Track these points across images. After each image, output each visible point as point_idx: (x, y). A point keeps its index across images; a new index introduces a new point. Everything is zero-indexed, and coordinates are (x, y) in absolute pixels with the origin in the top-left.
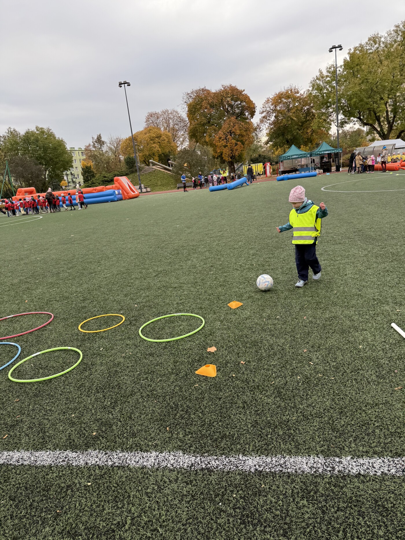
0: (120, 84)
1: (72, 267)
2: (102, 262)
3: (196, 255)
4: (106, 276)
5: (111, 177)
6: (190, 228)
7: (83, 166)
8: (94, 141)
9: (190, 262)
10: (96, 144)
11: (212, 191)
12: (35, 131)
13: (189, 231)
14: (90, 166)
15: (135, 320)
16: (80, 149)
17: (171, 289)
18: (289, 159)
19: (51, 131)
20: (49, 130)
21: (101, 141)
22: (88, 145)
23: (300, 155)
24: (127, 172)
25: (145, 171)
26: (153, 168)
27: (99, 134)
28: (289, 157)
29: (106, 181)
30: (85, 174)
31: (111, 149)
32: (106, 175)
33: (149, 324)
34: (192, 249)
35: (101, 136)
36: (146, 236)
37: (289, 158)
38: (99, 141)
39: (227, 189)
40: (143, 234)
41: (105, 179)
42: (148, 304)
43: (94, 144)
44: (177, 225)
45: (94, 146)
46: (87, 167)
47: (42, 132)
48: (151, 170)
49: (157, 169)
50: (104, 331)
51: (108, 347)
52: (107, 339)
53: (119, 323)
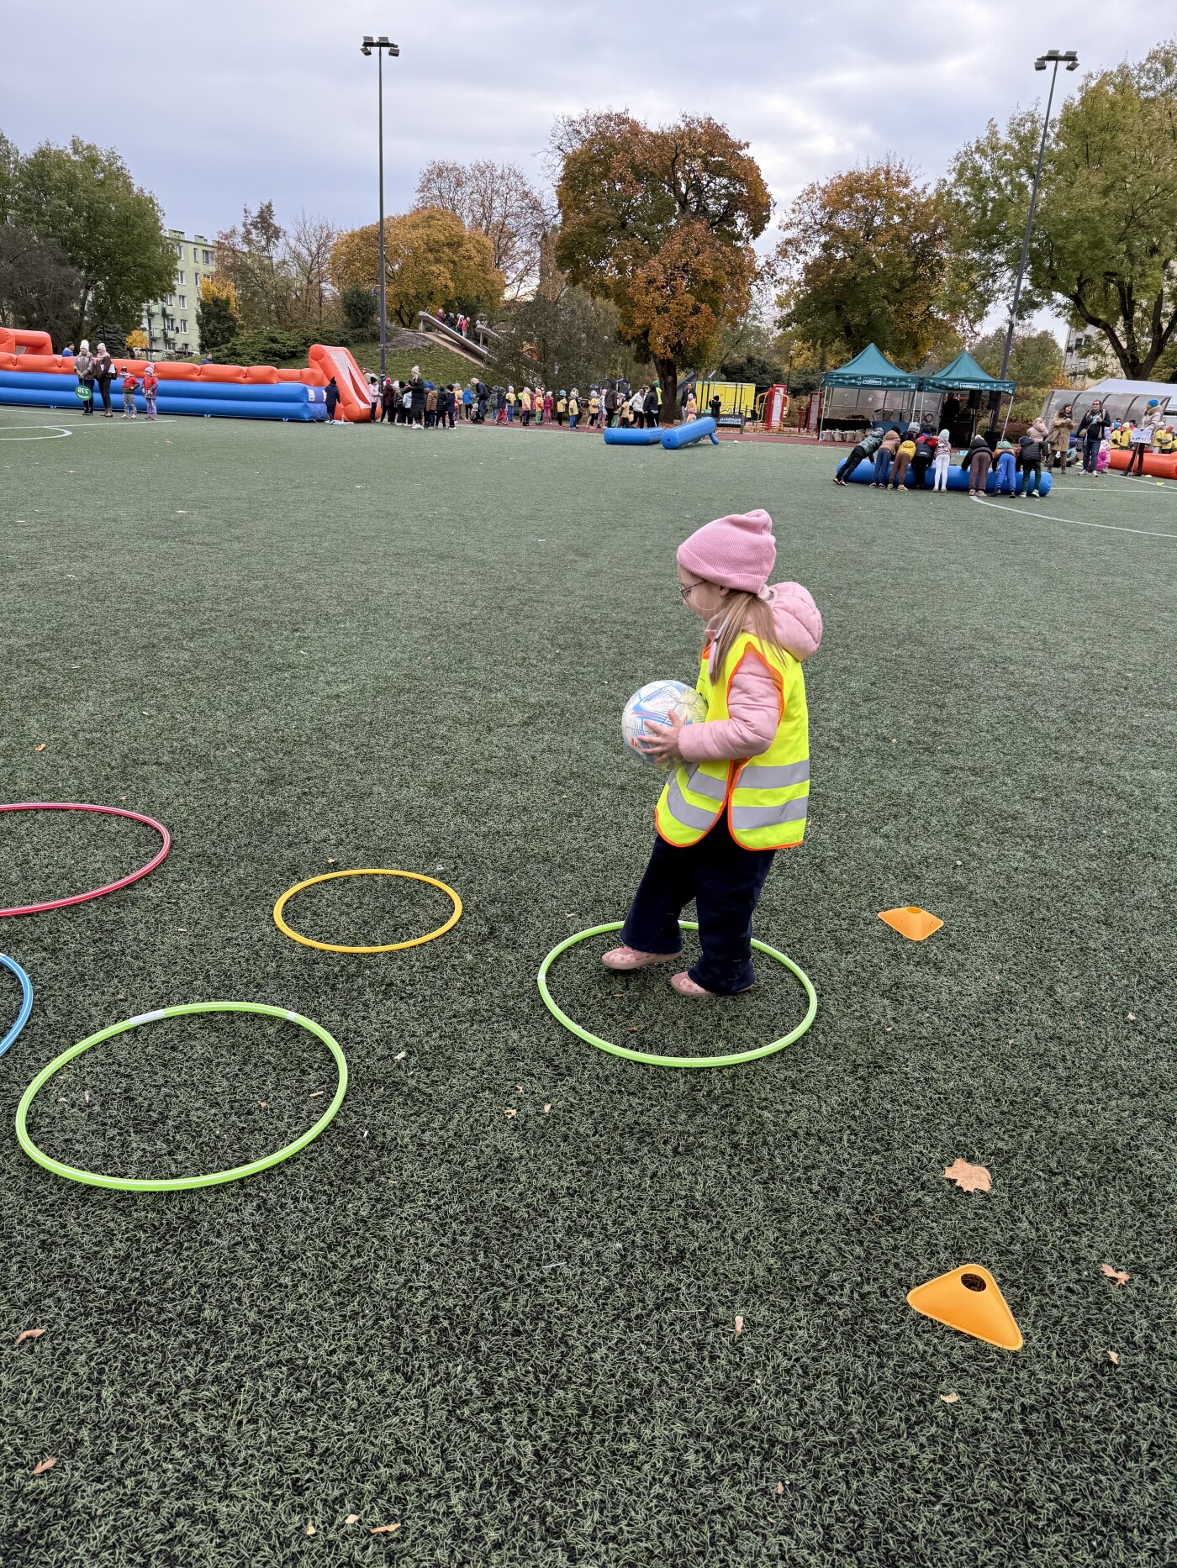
0: (368, 44)
1: (202, 633)
4: (335, 690)
5: (292, 343)
6: (585, 555)
7: (205, 296)
8: (249, 221)
10: (254, 231)
11: (612, 442)
12: (70, 151)
13: (586, 565)
14: (228, 297)
15: (509, 918)
16: (201, 241)
18: (855, 385)
19: (119, 164)
20: (112, 158)
21: (270, 225)
22: (227, 231)
23: (889, 379)
24: (344, 337)
25: (402, 342)
26: (427, 339)
27: (266, 203)
28: (856, 378)
29: (275, 354)
30: (208, 323)
31: (298, 256)
32: (278, 336)
35: (273, 208)
36: (441, 557)
37: (852, 383)
38: (264, 222)
39: (661, 446)
40: (429, 547)
41: (275, 345)
42: (534, 847)
43: (249, 232)
45: (248, 240)
46: (216, 301)
47: (92, 161)
48: (420, 343)
49: (439, 345)
50: (392, 956)
51: (427, 1048)
52: (412, 1002)
53: (442, 924)
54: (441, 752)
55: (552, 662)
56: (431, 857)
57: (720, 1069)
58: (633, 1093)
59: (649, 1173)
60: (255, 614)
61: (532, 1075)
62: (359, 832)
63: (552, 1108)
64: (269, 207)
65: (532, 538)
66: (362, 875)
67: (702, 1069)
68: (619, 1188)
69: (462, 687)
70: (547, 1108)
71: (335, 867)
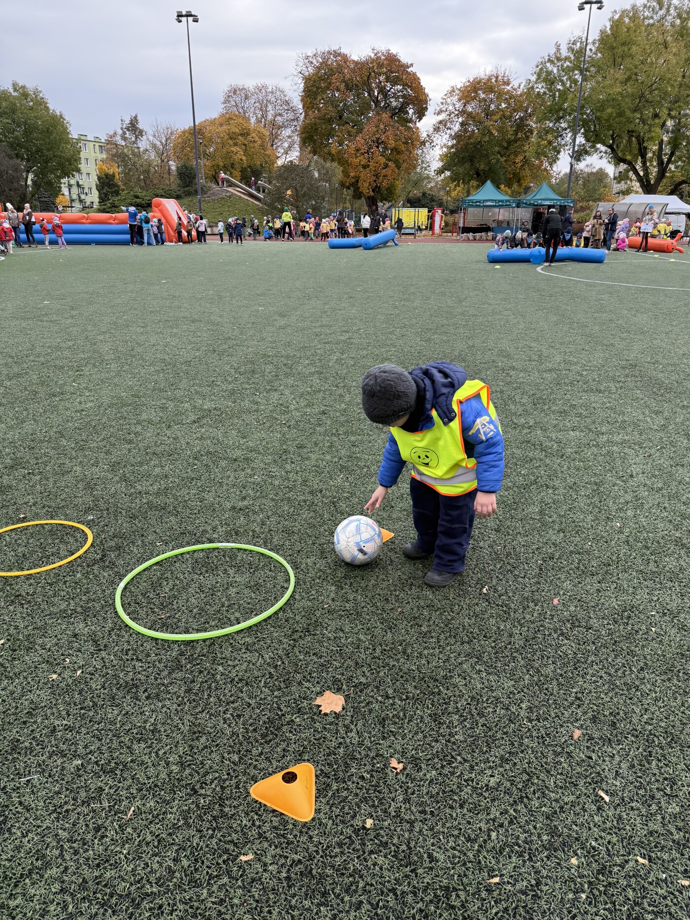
0: (180, 15)
1: (19, 376)
2: (86, 371)
3: (290, 381)
5: (148, 198)
6: (284, 316)
7: (100, 173)
8: (124, 126)
9: (276, 395)
10: (127, 132)
11: (333, 247)
12: (12, 91)
13: (282, 322)
14: (114, 173)
15: (118, 548)
16: (97, 140)
17: (223, 463)
18: (479, 206)
19: (41, 95)
20: (37, 92)
21: (137, 128)
22: (112, 133)
23: (499, 201)
24: (178, 193)
25: (213, 194)
26: (228, 191)
27: (134, 115)
28: (479, 202)
30: (103, 188)
31: (154, 146)
32: (139, 194)
33: (151, 566)
34: (285, 365)
35: (138, 118)
36: (193, 321)
37: (477, 204)
38: (133, 126)
39: (362, 248)
40: (189, 316)
41: (138, 200)
42: (159, 501)
43: (124, 133)
44: (260, 306)
45: (124, 138)
46: (107, 175)
47: (25, 95)
48: (224, 194)
49: (235, 195)
50: (28, 577)
51: (21, 637)
52: (25, 606)
53: (73, 554)
54: (130, 442)
55: (230, 383)
56: (88, 510)
57: (204, 641)
58: (140, 660)
59: (123, 712)
60: (57, 362)
61: (80, 651)
62: (51, 496)
63: (82, 672)
64: (136, 117)
65: (256, 308)
66: (37, 525)
67: (192, 641)
68: (98, 724)
69: (165, 401)
70: (79, 672)
71: (24, 520)
